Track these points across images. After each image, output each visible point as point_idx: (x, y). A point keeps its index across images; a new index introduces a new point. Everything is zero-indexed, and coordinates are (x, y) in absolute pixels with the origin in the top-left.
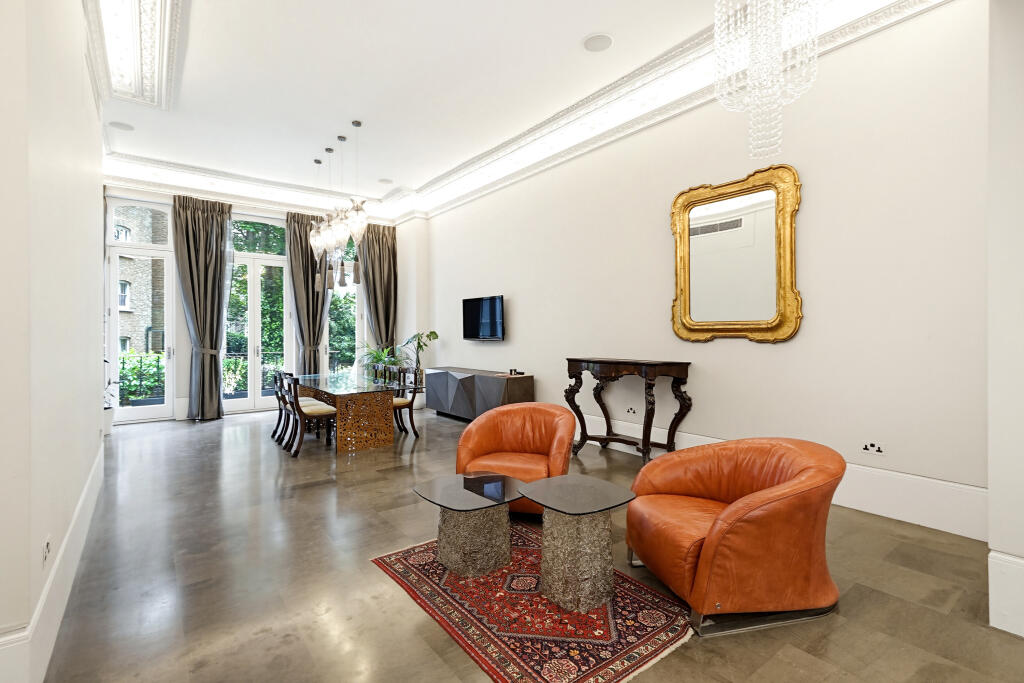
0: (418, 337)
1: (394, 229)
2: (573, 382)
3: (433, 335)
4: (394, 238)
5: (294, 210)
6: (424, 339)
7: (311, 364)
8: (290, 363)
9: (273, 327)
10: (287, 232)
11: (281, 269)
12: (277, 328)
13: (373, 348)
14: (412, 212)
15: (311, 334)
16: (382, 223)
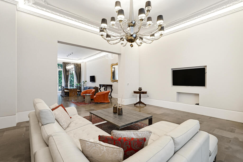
0: (84, 81)
1: (81, 64)
2: (100, 87)
3: (86, 81)
4: (81, 66)
5: (64, 62)
6: (85, 82)
7: (67, 85)
8: (63, 85)
9: (60, 80)
10: (63, 65)
11: (62, 71)
12: (61, 80)
13: (77, 83)
14: (83, 62)
15: (66, 81)
16: (78, 63)
